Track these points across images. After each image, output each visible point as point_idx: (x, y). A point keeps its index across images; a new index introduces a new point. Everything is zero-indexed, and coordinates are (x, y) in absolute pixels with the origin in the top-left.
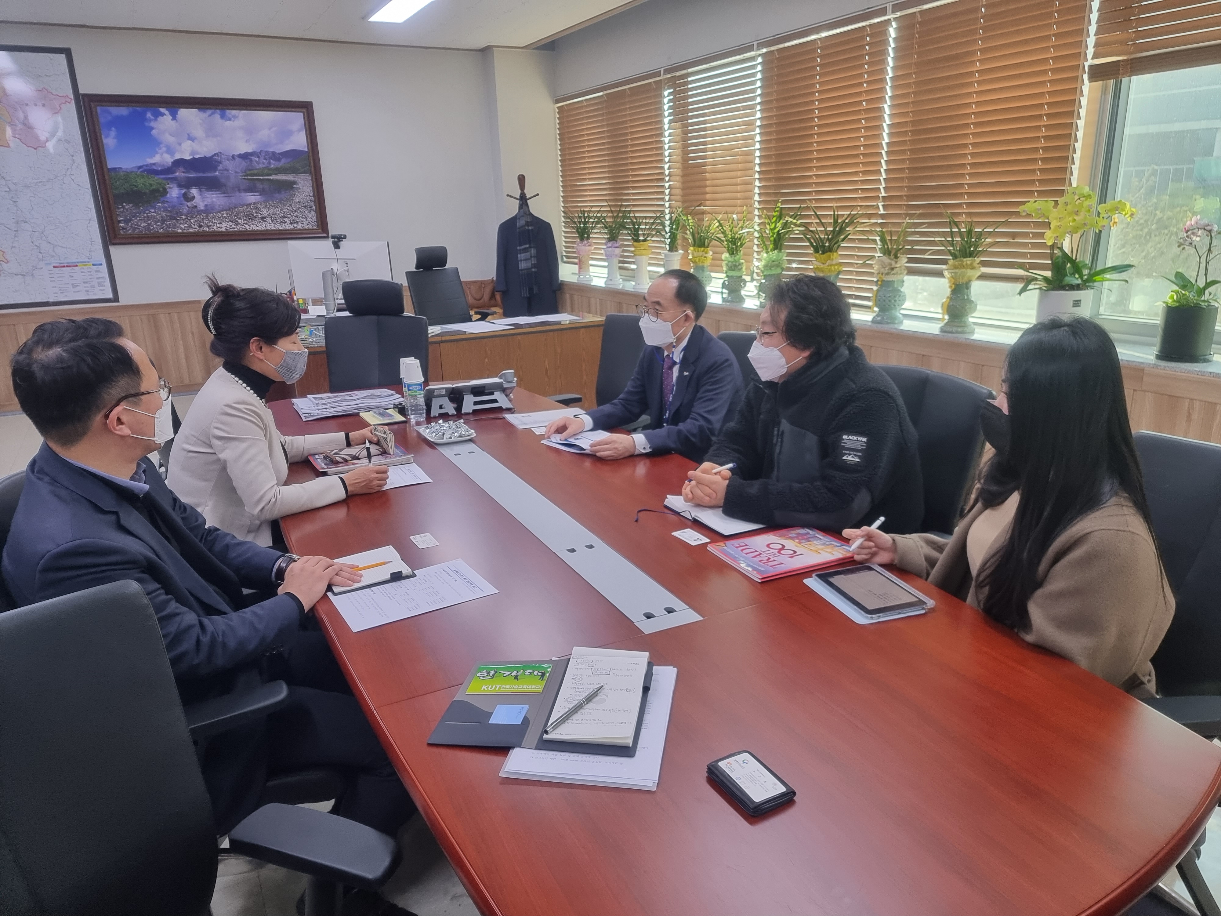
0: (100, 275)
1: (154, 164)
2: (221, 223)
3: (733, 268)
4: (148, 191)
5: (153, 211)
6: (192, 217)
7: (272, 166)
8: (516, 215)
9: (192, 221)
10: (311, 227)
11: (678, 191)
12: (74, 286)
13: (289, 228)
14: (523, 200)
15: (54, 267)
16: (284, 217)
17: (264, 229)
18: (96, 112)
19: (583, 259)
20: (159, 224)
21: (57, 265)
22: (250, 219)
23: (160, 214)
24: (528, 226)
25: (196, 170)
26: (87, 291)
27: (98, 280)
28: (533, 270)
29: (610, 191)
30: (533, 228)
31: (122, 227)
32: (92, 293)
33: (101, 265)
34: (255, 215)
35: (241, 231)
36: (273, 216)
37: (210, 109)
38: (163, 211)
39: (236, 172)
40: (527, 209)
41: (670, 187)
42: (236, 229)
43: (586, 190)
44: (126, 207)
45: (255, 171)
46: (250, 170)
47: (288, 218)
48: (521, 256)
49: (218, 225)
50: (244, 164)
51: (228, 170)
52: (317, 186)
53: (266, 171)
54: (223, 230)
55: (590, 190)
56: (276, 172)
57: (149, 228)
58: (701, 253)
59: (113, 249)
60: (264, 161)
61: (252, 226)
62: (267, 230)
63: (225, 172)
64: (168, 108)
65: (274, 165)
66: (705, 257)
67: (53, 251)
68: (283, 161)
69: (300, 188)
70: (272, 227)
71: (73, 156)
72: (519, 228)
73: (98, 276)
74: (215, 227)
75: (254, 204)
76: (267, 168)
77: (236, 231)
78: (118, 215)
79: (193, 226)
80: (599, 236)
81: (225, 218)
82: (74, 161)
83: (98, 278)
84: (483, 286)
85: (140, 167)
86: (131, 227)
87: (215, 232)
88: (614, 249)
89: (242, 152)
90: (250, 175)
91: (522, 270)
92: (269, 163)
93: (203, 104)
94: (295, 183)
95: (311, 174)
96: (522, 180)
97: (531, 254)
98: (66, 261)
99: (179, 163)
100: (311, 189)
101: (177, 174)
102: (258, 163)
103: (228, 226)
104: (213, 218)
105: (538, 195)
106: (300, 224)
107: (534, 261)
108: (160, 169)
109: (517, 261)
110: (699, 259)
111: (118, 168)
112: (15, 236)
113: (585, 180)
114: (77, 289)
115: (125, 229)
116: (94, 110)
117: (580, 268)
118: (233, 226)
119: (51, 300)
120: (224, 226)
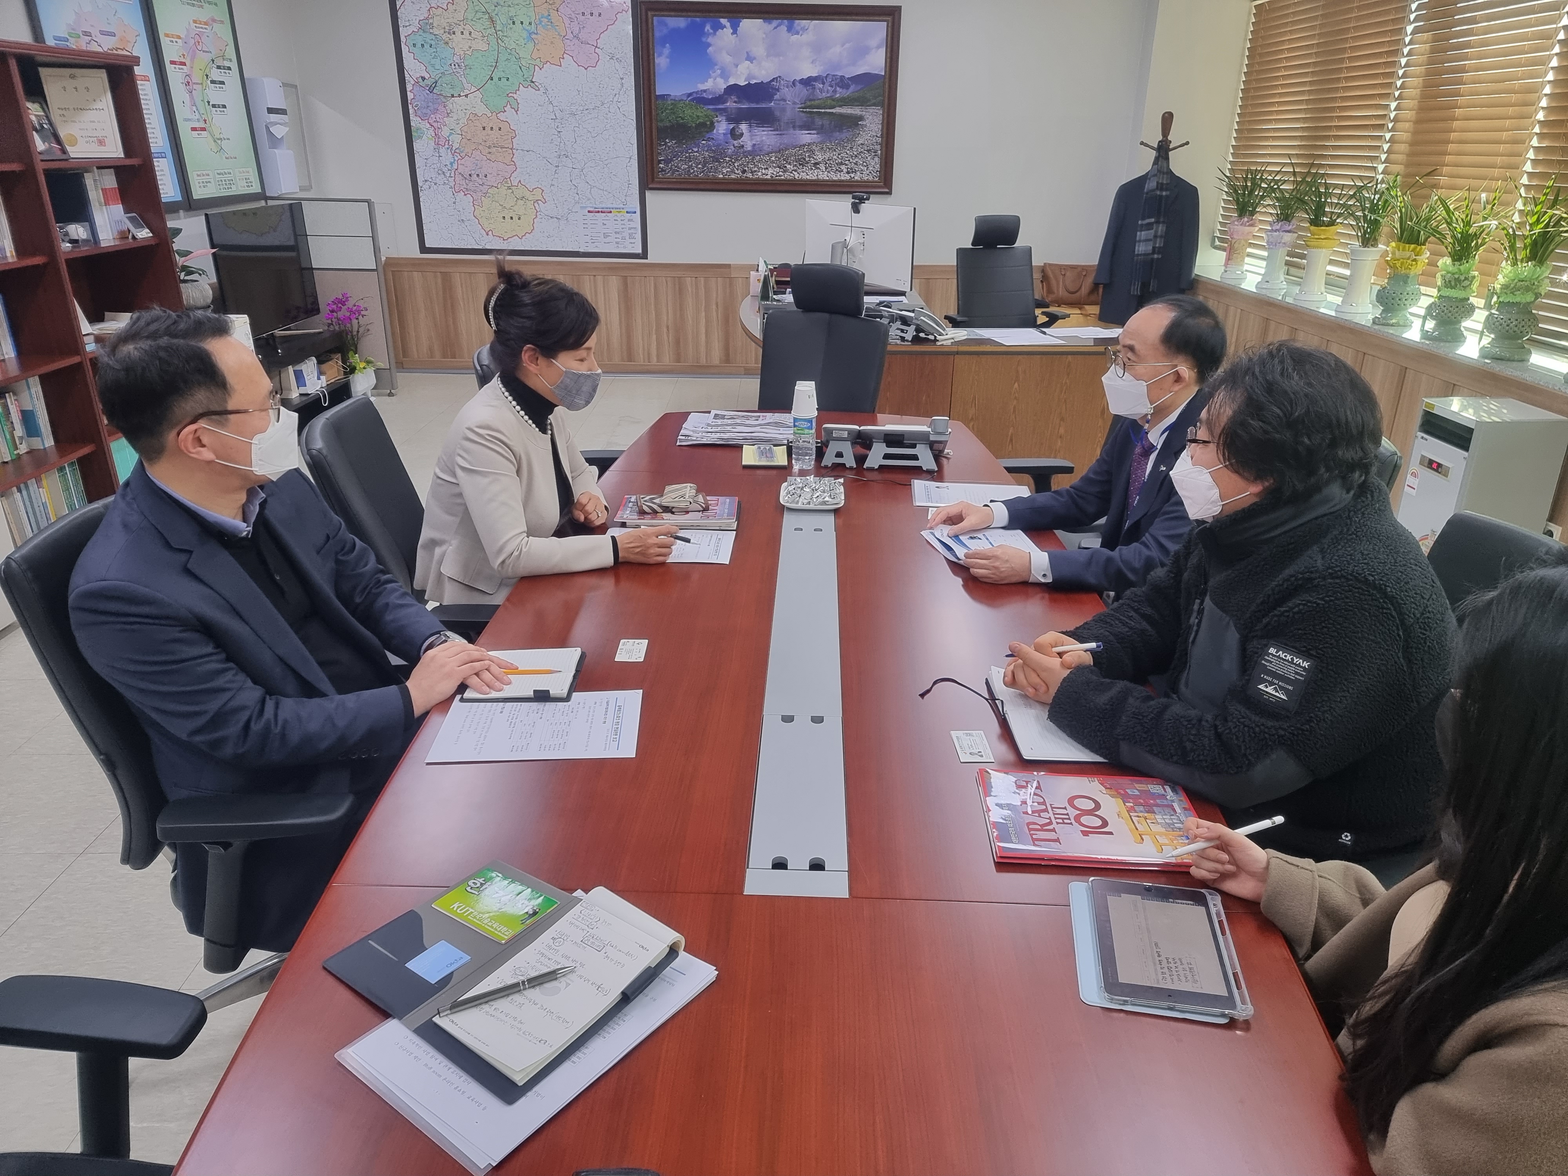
0: (632, 225)
1: (705, 91)
2: (767, 169)
3: (1453, 283)
4: (694, 125)
5: (696, 150)
6: (737, 160)
7: (838, 96)
8: (1147, 173)
9: (736, 164)
10: (871, 178)
11: (1403, 147)
12: (606, 236)
13: (845, 178)
14: (1163, 150)
15: (589, 212)
16: (841, 164)
17: (816, 178)
18: (652, 23)
19: (1236, 246)
20: (700, 166)
21: (592, 209)
22: (800, 165)
23: (702, 155)
24: (1162, 190)
25: (750, 100)
26: (617, 243)
27: (630, 232)
28: (1156, 256)
29: (1302, 141)
30: (1168, 193)
31: (662, 169)
32: (622, 246)
33: (635, 212)
34: (807, 159)
35: (789, 180)
36: (828, 162)
37: (777, 19)
38: (707, 151)
39: (794, 103)
40: (1165, 165)
41: (1391, 140)
42: (783, 178)
43: (1267, 138)
44: (669, 144)
45: (817, 102)
46: (811, 100)
47: (846, 165)
48: (1142, 235)
49: (763, 171)
50: (805, 92)
51: (785, 100)
52: (888, 123)
53: (829, 102)
54: (769, 177)
55: (1275, 138)
56: (840, 103)
57: (689, 171)
58: (1408, 254)
59: (648, 194)
60: (829, 88)
61: (802, 173)
62: (818, 180)
63: (782, 103)
64: (730, 19)
65: (840, 93)
66: (1415, 260)
67: (590, 193)
68: (852, 88)
69: (866, 126)
70: (823, 176)
71: (622, 79)
72: (1147, 193)
73: (630, 226)
74: (760, 174)
75: (808, 146)
76: (831, 98)
77: (783, 180)
78: (660, 154)
79: (736, 171)
80: (1267, 211)
81: (773, 162)
82: (622, 84)
83: (630, 229)
84: (1084, 273)
85: (690, 95)
86: (671, 168)
87: (758, 179)
88: (1282, 233)
89: (805, 77)
90: (809, 107)
91: (1138, 255)
92: (835, 91)
93: (767, 13)
94: (861, 118)
95: (883, 106)
96: (1167, 120)
97: (1156, 232)
98: (601, 206)
99: (733, 89)
100: (880, 126)
101: (728, 104)
102: (821, 91)
103: (775, 173)
104: (759, 162)
105: (1187, 143)
106: (858, 173)
107: (1159, 243)
108: (710, 97)
109: (1134, 242)
110: (1402, 263)
111: (667, 95)
112: (555, 173)
113: (1270, 121)
114: (607, 240)
115: (665, 171)
116: (650, 20)
117: (1228, 259)
118: (781, 173)
119: (582, 250)
120: (770, 173)
